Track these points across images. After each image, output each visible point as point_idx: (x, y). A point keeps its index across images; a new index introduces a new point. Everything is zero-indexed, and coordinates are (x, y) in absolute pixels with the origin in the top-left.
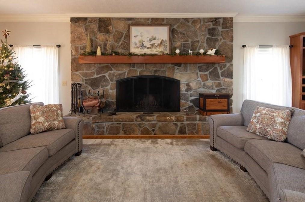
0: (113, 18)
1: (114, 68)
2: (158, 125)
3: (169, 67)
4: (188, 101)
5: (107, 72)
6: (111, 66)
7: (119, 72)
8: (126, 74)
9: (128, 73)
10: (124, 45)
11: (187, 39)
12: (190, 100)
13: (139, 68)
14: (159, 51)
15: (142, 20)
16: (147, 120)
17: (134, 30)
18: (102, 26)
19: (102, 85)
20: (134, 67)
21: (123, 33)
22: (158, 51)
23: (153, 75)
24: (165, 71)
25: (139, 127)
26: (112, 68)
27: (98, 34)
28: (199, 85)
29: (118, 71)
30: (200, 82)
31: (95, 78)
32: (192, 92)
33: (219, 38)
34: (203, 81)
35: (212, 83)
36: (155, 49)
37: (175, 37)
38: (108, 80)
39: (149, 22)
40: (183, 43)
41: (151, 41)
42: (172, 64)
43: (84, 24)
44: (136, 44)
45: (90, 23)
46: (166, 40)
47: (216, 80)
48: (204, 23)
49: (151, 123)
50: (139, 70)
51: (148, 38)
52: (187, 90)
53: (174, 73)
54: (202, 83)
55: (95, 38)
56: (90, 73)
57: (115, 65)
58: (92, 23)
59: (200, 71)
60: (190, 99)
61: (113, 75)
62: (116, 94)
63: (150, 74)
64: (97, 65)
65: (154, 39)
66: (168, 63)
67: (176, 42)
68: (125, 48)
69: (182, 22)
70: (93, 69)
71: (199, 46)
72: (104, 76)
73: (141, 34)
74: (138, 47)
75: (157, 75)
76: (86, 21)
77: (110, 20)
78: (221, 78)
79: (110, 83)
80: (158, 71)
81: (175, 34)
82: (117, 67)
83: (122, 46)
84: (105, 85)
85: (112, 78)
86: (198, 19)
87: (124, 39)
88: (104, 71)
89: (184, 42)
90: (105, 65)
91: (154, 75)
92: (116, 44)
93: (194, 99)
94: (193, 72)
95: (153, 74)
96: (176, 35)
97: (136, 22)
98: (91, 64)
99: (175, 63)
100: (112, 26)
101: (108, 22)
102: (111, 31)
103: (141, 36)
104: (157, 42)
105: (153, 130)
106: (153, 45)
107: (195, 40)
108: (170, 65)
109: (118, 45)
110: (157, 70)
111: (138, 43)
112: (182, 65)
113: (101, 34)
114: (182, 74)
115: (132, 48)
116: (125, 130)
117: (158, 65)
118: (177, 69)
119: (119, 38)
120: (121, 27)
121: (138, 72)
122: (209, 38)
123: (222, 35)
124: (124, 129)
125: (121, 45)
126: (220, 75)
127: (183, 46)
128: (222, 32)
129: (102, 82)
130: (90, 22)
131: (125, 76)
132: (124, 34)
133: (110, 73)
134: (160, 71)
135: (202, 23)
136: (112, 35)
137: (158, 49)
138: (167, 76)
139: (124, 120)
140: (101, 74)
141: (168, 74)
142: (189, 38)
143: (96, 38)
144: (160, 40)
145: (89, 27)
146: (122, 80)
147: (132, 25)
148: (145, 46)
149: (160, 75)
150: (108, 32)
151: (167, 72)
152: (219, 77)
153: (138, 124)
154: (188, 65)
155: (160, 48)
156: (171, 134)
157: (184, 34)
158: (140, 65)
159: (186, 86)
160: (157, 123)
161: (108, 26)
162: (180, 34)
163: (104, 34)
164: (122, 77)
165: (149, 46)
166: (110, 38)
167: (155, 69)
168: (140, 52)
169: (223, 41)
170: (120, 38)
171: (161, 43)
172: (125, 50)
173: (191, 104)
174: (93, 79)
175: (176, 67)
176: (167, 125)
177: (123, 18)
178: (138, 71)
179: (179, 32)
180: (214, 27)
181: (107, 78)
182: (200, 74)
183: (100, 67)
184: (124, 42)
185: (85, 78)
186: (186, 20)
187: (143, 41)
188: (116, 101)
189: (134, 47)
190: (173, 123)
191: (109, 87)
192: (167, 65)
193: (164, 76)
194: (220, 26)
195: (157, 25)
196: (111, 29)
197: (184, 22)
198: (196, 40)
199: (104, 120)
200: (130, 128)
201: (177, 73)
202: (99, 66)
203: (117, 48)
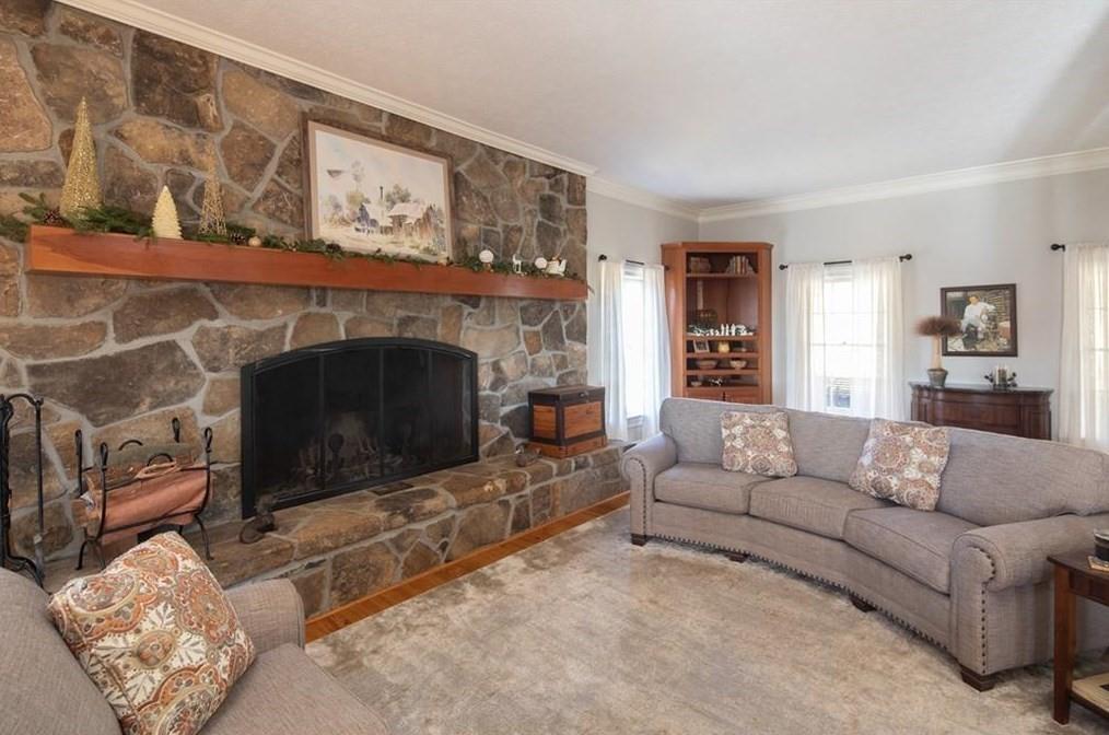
0: (220, 56)
1: (227, 305)
2: (458, 522)
3: (448, 309)
4: (496, 422)
5: (190, 324)
6: (210, 295)
7: (256, 325)
8: (289, 333)
9: (296, 329)
10: (278, 200)
11: (494, 217)
12: (502, 418)
13: (345, 308)
14: (422, 247)
15: (354, 111)
16: (424, 514)
17: (327, 146)
18: (160, 82)
19: (154, 394)
20: (322, 303)
21: (274, 146)
22: (418, 247)
23: (396, 335)
24: (434, 323)
25: (394, 551)
26: (218, 307)
27: (131, 113)
28: (522, 367)
29: (252, 318)
30: (525, 356)
31: (105, 359)
32: (505, 391)
33: (562, 229)
34: (530, 354)
35: (550, 358)
36: (409, 238)
37: (463, 203)
38: (192, 365)
39: (382, 125)
40: (484, 230)
41: (394, 203)
42: (455, 296)
43: (23, 30)
44: (337, 207)
45: (68, 41)
46: (440, 210)
47: (557, 349)
48: (532, 176)
49: (434, 521)
50: (343, 316)
51: (381, 188)
52: (494, 387)
53: (460, 328)
54: (529, 358)
55: (109, 132)
56: (73, 328)
57: (232, 290)
58: (86, 40)
59: (524, 323)
60: (502, 414)
61: (225, 338)
62: (238, 431)
63: (387, 334)
64: (122, 284)
65: (404, 199)
66: (444, 295)
67: (466, 221)
68: (285, 217)
69: (481, 154)
70: (97, 308)
71: (520, 244)
72: (171, 347)
73: (353, 166)
74: (344, 222)
75: (409, 335)
76: (42, 17)
77: (205, 63)
78: (567, 342)
79: (204, 380)
80: (413, 320)
81: (464, 194)
82: (242, 299)
83: (271, 206)
84: (177, 392)
85: (216, 353)
86: (517, 159)
87: (279, 174)
88: (168, 317)
89: (487, 224)
90: (175, 286)
91: (399, 338)
92: (239, 189)
93: (511, 411)
94: (508, 324)
95: (394, 333)
96: (464, 199)
97: (333, 112)
98: (81, 280)
99: (463, 295)
100: (217, 97)
101: (195, 70)
102: (210, 121)
103: (356, 178)
104: (413, 213)
105: (443, 547)
106: (399, 220)
107: (512, 224)
108: (448, 302)
109: (248, 193)
110: (409, 317)
111: (343, 201)
112: (483, 303)
113: (152, 120)
114: (482, 331)
115: (321, 220)
116: (343, 584)
117: (411, 299)
118: (470, 314)
119: (253, 165)
120: (265, 112)
121: (340, 323)
122: (542, 222)
123: (567, 219)
124: (341, 580)
125: (266, 196)
126: (565, 336)
127: (482, 237)
128: (567, 211)
129: (158, 379)
130: (75, 36)
131: (283, 344)
132: (278, 153)
133: (203, 332)
134: (419, 323)
135: (527, 175)
136: (218, 139)
137: (416, 238)
138: (439, 339)
139: (342, 540)
140: (149, 334)
141: (440, 334)
142: (498, 214)
143: (119, 135)
144: (422, 206)
145: (69, 63)
146: (269, 361)
147: (315, 121)
148: (374, 223)
149: (421, 336)
150: (193, 118)
151: (439, 327)
152: (562, 341)
153: (391, 540)
154: (497, 303)
155: (425, 236)
156: (493, 542)
157: (485, 199)
158: (349, 294)
159: (491, 372)
160: (453, 517)
161: (193, 91)
162: (477, 195)
163: (170, 124)
164: (269, 349)
165: (385, 222)
166: (203, 151)
167: (401, 313)
168: (355, 242)
169: (569, 237)
170: (260, 167)
171: (427, 217)
172: (286, 222)
173: (505, 429)
174: (94, 362)
175: (467, 309)
176: (482, 514)
177: (273, 75)
178: (339, 319)
179: (473, 187)
180: (551, 193)
181: (185, 356)
182: (525, 333)
183: (140, 299)
184: (276, 188)
185: (31, 361)
186: (491, 152)
187: (362, 196)
188: (242, 465)
189: (329, 216)
190: (497, 500)
191: (195, 403)
192: (441, 299)
193: (432, 339)
194: (563, 193)
195: (411, 148)
196: (212, 110)
197: (485, 157)
198: (514, 224)
199: (250, 568)
200: (364, 567)
201: (468, 328)
202: (135, 289)
203: (242, 206)
